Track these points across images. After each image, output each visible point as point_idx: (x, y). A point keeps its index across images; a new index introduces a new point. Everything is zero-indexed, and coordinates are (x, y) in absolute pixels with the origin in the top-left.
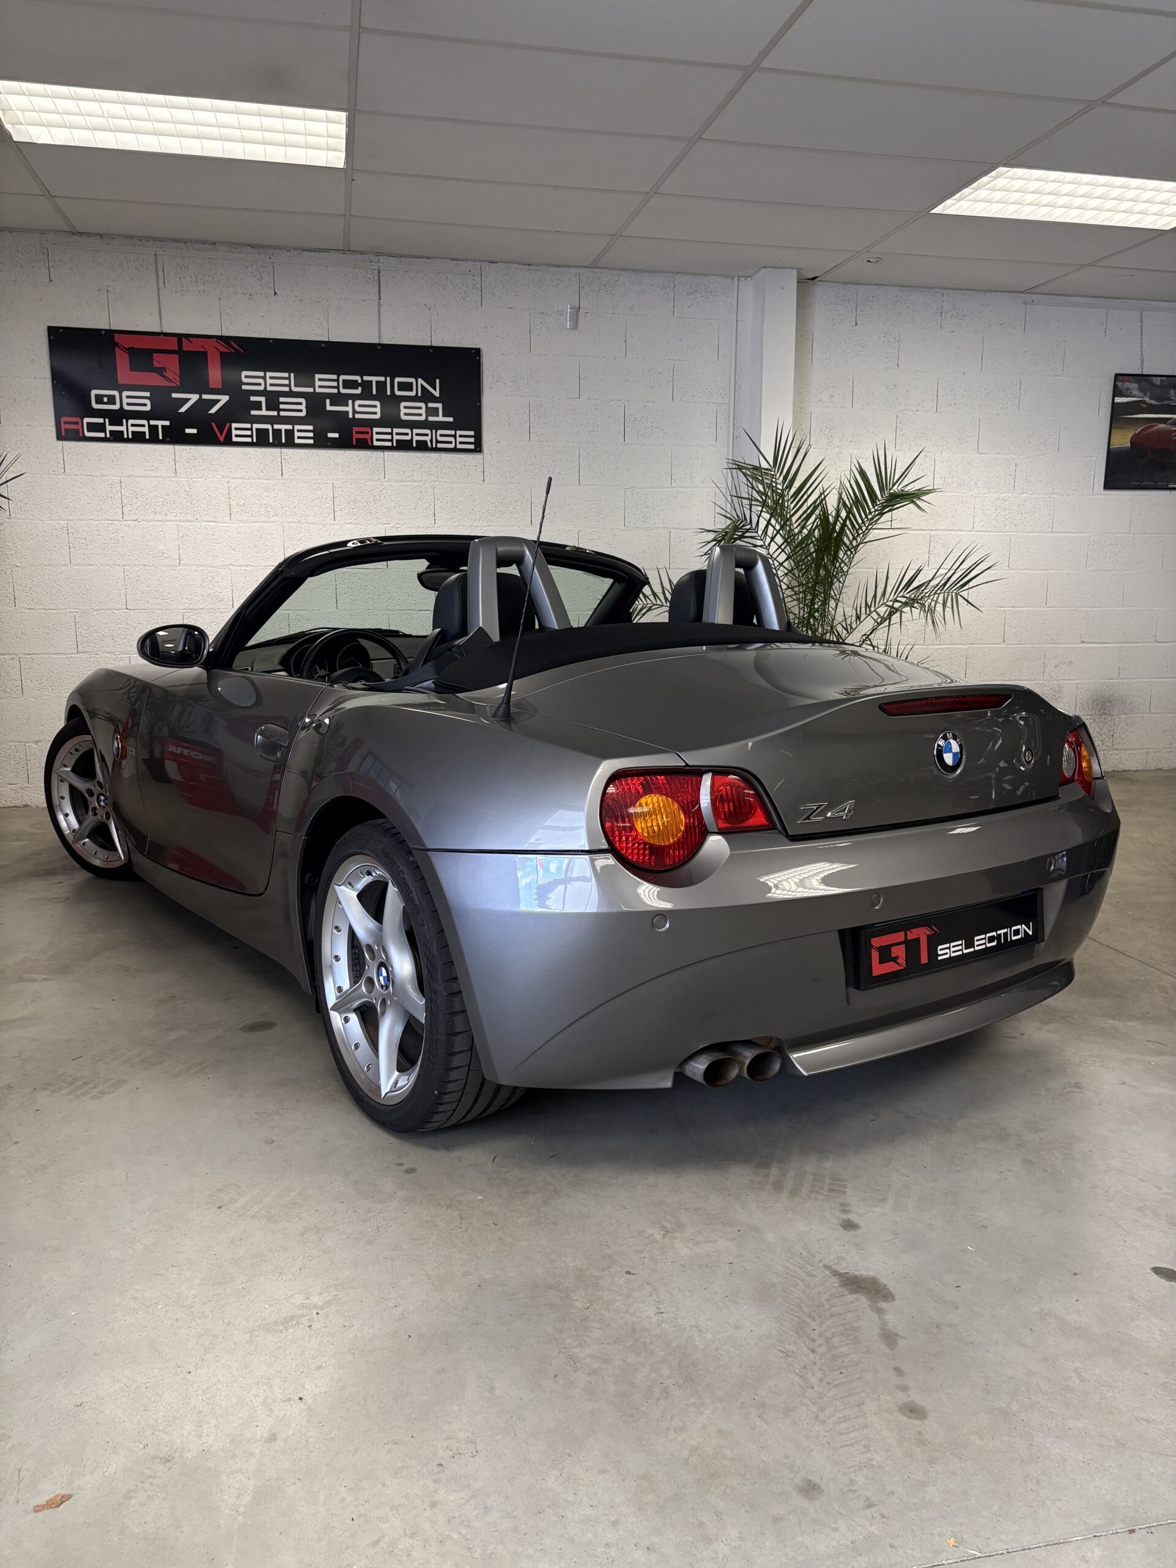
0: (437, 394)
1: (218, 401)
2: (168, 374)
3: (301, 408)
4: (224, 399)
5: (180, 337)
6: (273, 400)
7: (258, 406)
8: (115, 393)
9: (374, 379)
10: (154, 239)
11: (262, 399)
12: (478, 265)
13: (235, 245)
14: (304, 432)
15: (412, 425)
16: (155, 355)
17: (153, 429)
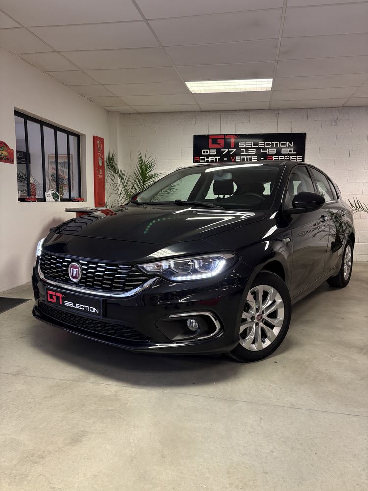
0: (292, 146)
1: (232, 151)
2: (221, 145)
3: (254, 151)
4: (234, 150)
5: (225, 135)
6: (247, 149)
7: (243, 151)
8: (208, 150)
9: (275, 143)
10: (221, 111)
11: (244, 150)
12: (307, 109)
13: (241, 111)
14: (254, 159)
15: (284, 155)
16: (218, 140)
17: (216, 159)
